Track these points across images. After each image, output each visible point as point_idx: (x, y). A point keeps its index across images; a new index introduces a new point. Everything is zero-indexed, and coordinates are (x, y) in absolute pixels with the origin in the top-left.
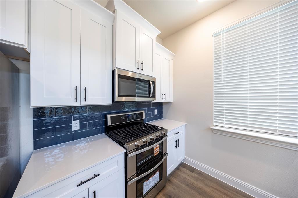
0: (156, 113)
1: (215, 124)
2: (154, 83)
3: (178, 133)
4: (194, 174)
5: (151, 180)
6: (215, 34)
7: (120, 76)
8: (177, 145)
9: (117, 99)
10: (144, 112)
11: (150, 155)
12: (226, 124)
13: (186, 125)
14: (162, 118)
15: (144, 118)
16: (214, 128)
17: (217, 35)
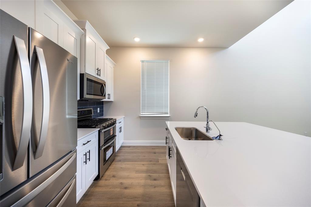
0: (98, 112)
1: (141, 114)
2: (105, 85)
3: (120, 122)
4: (130, 148)
5: (109, 152)
6: (142, 61)
7: (88, 79)
8: (120, 131)
9: (86, 96)
10: (92, 109)
11: (108, 135)
12: (147, 112)
13: (124, 117)
14: (103, 116)
15: (93, 114)
16: (141, 116)
17: (143, 62)
